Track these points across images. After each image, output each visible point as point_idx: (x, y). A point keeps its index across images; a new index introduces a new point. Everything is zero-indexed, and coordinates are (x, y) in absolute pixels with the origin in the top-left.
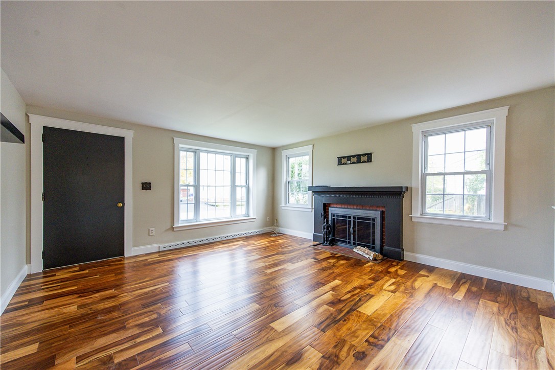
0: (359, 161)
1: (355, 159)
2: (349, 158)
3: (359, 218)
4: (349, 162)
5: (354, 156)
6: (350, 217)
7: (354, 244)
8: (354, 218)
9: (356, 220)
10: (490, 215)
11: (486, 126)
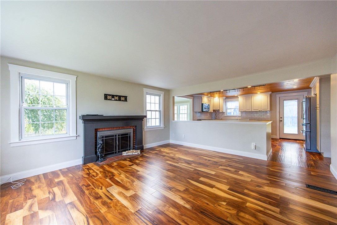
0: (120, 100)
1: (117, 98)
2: (113, 96)
3: (122, 135)
4: (113, 99)
5: (116, 96)
6: (116, 136)
7: (119, 152)
8: (119, 135)
9: (120, 136)
10: (161, 125)
11: (160, 96)
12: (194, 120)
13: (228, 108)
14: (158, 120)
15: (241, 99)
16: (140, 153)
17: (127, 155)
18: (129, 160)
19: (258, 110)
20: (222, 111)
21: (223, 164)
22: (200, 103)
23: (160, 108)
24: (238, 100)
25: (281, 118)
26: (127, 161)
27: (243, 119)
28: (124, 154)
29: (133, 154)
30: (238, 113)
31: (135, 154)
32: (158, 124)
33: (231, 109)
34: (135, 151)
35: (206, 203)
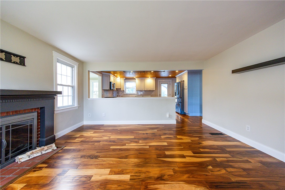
0: (8, 60)
3: (14, 126)
6: (1, 129)
7: (7, 159)
8: (7, 127)
9: (11, 129)
10: (74, 104)
11: (72, 67)
12: (102, 97)
13: (127, 87)
14: (70, 98)
15: (137, 81)
16: (56, 148)
17: (31, 158)
18: (46, 165)
19: (149, 90)
20: (123, 90)
21: (161, 134)
22: (109, 81)
23: (72, 83)
24: (135, 82)
25: (160, 95)
26: (43, 169)
27: (138, 96)
28: (23, 158)
29: (44, 152)
30: (134, 92)
31: (47, 152)
32: (70, 103)
33: (129, 88)
34: (46, 148)
35: (204, 175)
